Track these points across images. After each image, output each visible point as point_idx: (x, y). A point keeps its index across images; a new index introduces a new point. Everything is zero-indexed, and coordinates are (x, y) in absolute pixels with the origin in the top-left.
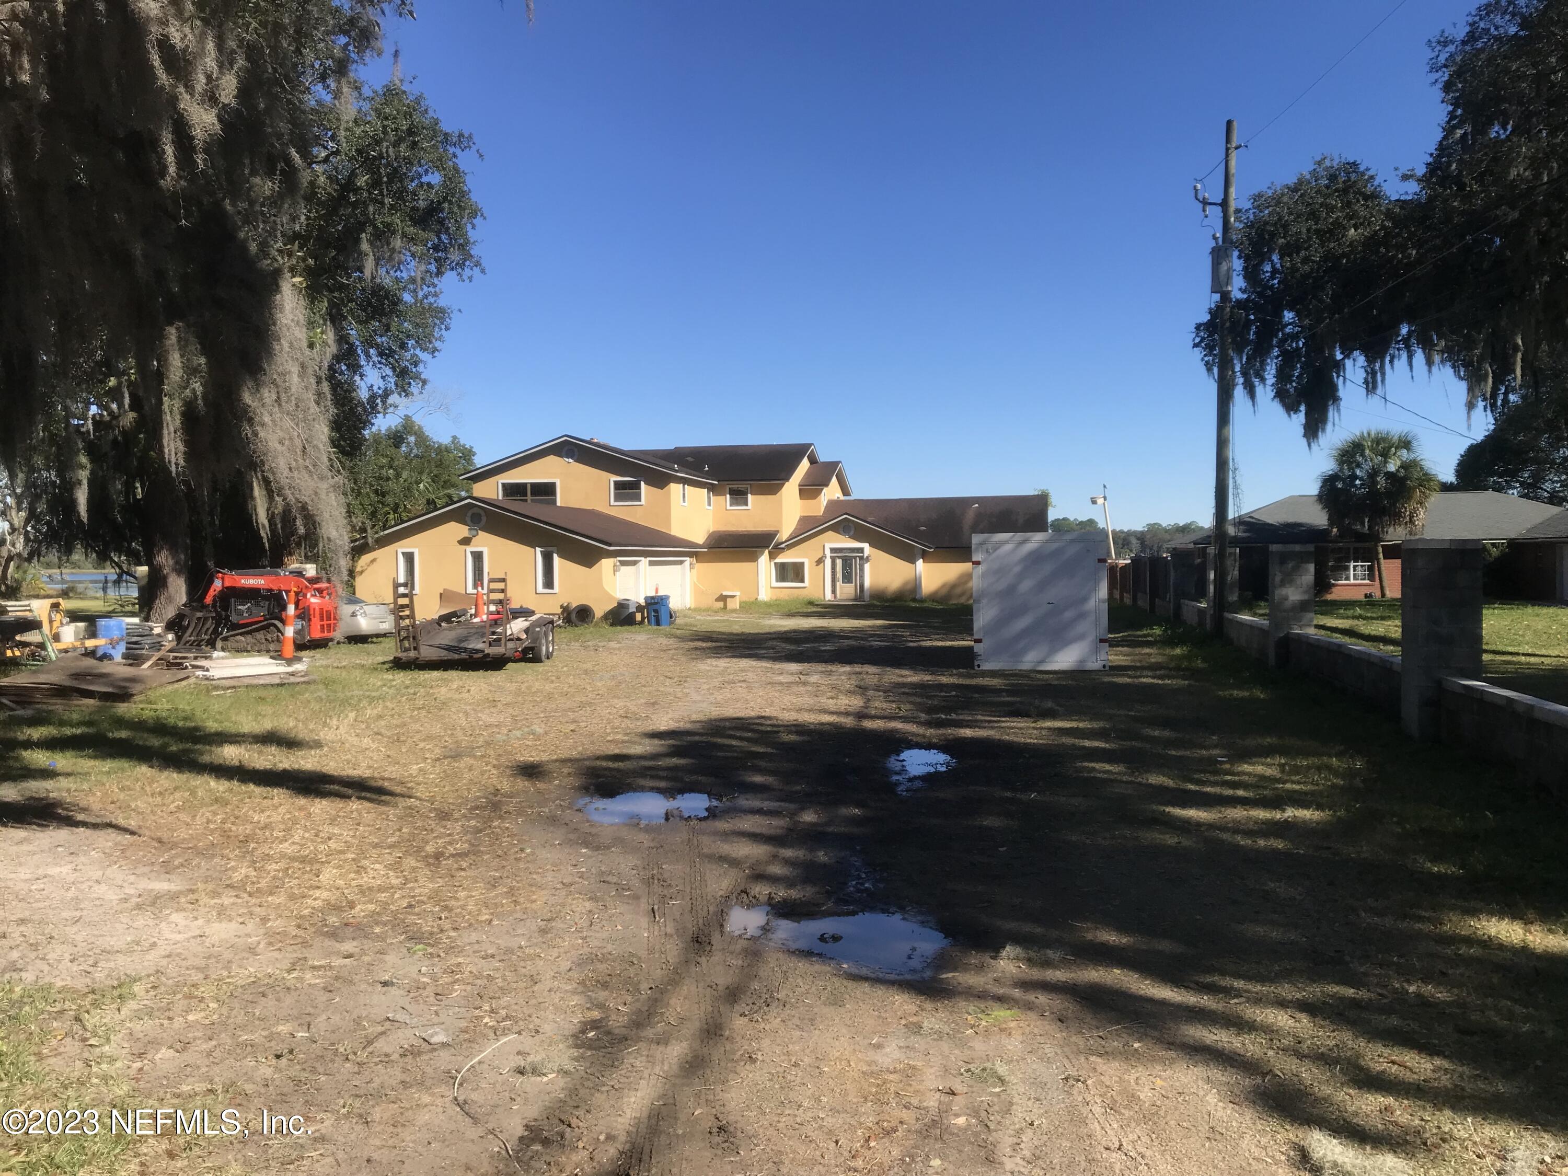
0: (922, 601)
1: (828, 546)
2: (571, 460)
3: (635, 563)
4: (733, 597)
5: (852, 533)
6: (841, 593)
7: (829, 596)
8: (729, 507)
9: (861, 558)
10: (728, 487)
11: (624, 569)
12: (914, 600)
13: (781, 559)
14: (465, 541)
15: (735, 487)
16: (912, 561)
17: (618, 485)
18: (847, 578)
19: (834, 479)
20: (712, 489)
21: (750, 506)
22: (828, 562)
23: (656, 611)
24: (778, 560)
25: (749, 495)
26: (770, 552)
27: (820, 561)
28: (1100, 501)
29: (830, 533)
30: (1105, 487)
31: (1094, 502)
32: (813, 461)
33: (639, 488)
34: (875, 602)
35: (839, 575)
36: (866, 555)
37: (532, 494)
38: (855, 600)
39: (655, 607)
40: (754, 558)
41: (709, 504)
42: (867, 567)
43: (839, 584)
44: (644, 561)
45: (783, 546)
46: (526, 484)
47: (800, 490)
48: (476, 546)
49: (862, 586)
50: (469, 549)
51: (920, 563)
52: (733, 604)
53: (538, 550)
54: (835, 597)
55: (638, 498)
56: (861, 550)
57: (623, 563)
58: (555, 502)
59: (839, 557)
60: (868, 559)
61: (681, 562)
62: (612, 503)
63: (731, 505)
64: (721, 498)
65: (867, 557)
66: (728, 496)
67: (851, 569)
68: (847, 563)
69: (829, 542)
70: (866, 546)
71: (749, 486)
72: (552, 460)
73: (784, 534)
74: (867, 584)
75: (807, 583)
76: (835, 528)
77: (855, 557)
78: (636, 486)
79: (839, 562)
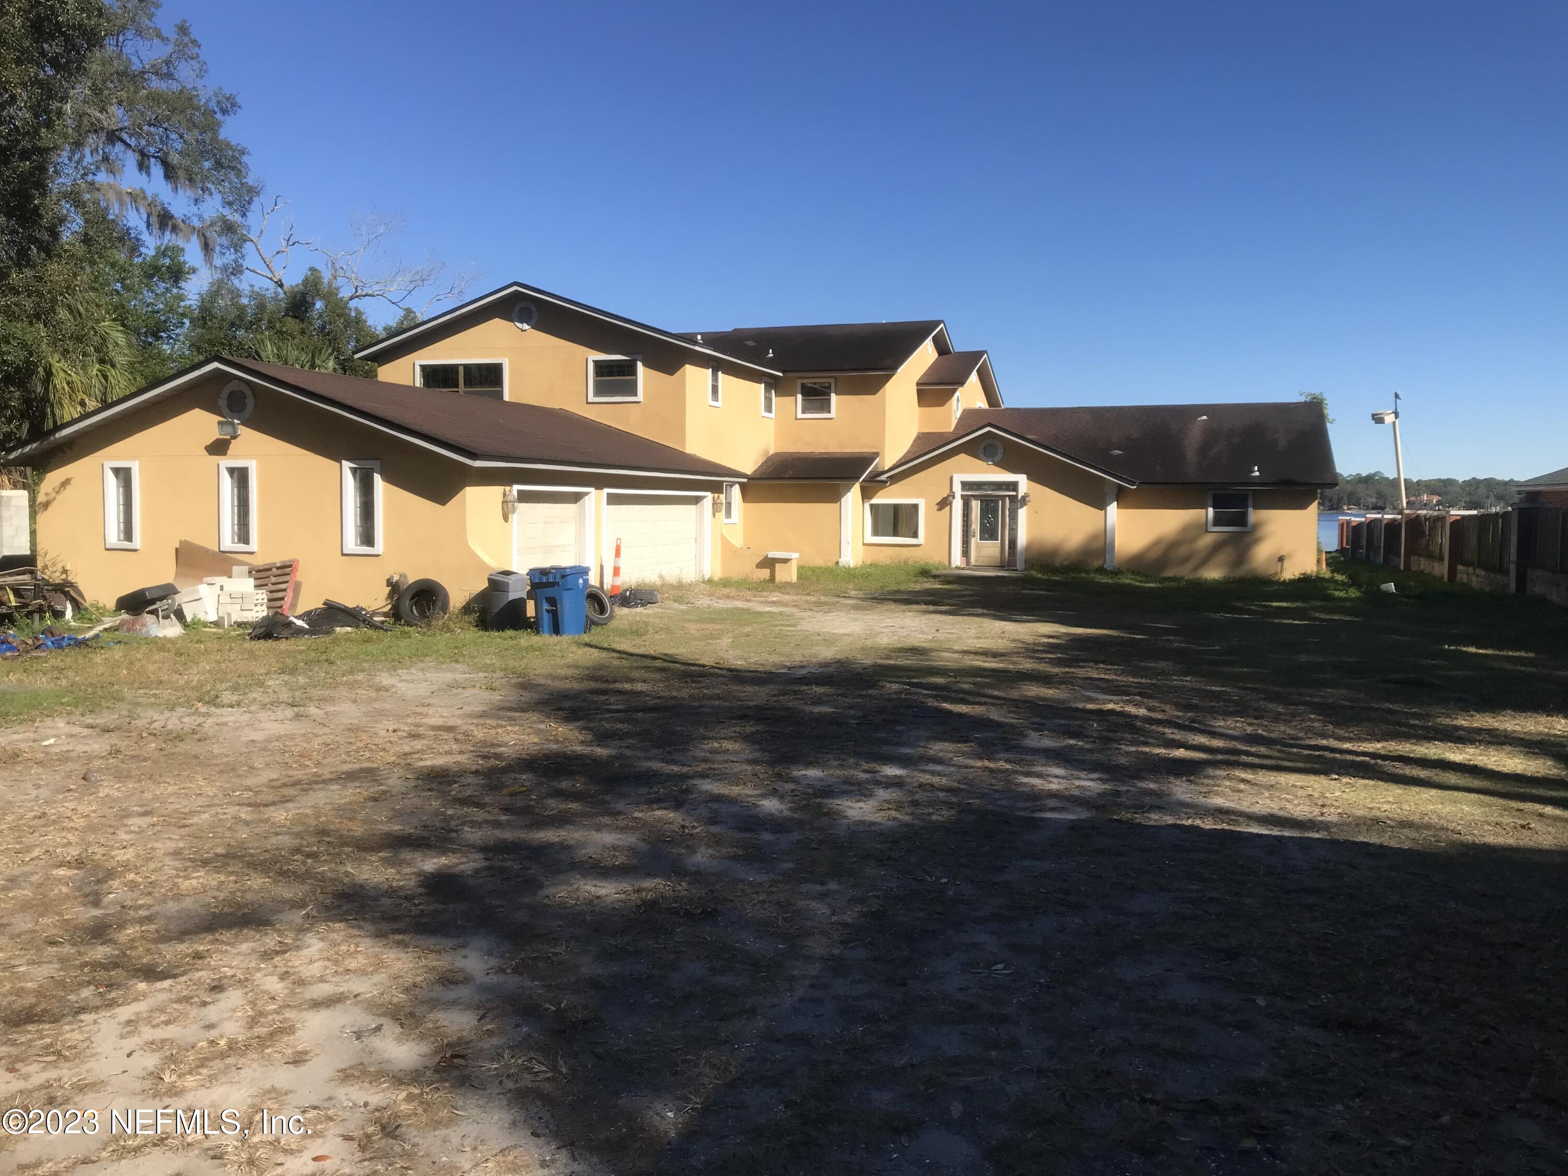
0: (1116, 572)
1: (958, 479)
2: (526, 326)
3: (576, 498)
4: (785, 561)
5: (999, 457)
6: (978, 557)
7: (957, 560)
8: (800, 415)
9: (1013, 499)
10: (799, 382)
11: (524, 508)
12: (1101, 570)
13: (883, 498)
14: (218, 448)
15: (809, 382)
16: (1100, 504)
17: (602, 369)
18: (989, 532)
19: (974, 378)
20: (773, 384)
21: (833, 413)
22: (958, 504)
23: (552, 601)
24: (875, 501)
25: (833, 396)
26: (863, 489)
27: (944, 503)
28: (1389, 419)
29: (963, 458)
30: (1397, 396)
31: (1378, 419)
32: (942, 347)
33: (633, 372)
34: (1034, 573)
35: (976, 526)
36: (1021, 494)
37: (468, 383)
38: (1001, 567)
39: (549, 592)
40: (834, 496)
41: (769, 408)
42: (1022, 513)
43: (975, 541)
44: (595, 497)
45: (883, 477)
46: (457, 366)
47: (919, 391)
48: (237, 457)
49: (1013, 543)
50: (225, 462)
51: (1113, 508)
52: (788, 574)
53: (347, 465)
54: (968, 562)
55: (631, 389)
56: (1014, 486)
57: (524, 497)
58: (501, 394)
59: (976, 497)
60: (1024, 501)
61: (697, 500)
62: (591, 398)
63: (803, 412)
64: (789, 400)
65: (1024, 498)
66: (799, 397)
67: (995, 517)
68: (989, 507)
69: (962, 471)
70: (1022, 480)
71: (832, 381)
72: (497, 326)
73: (890, 458)
74: (1022, 539)
75: (922, 538)
76: (971, 449)
77: (1003, 498)
78: (628, 369)
79: (976, 505)
